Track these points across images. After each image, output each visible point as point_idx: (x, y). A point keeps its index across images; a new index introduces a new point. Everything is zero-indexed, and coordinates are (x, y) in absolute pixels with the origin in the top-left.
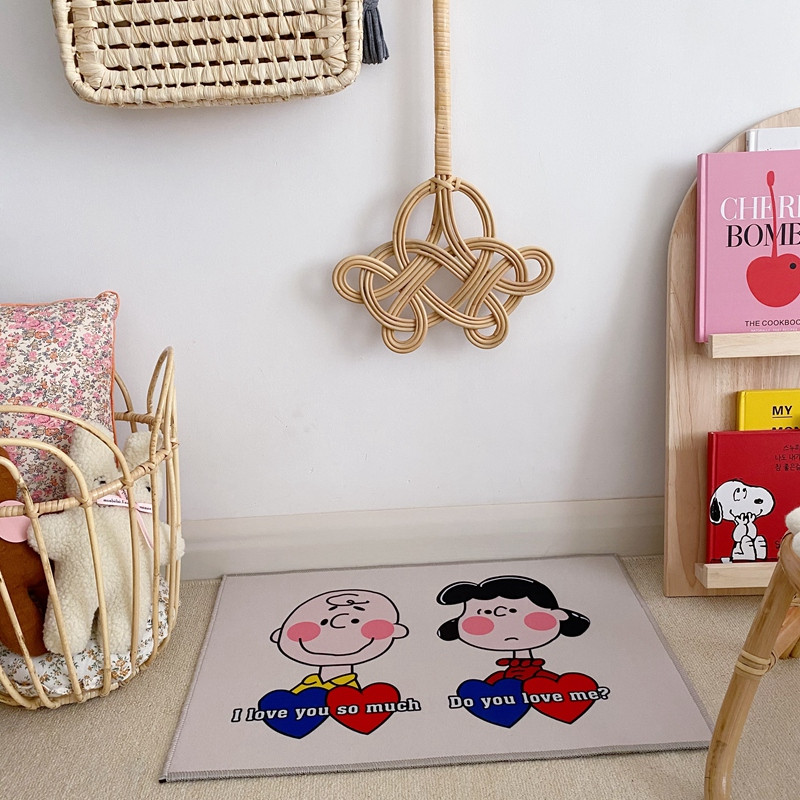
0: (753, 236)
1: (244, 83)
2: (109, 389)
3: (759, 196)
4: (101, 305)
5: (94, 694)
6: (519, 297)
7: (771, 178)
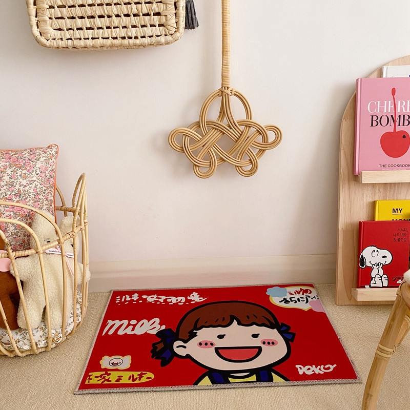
0: (384, 121)
1: (124, 38)
2: (53, 194)
3: (387, 100)
4: (49, 151)
5: (43, 350)
6: (264, 150)
7: (394, 91)
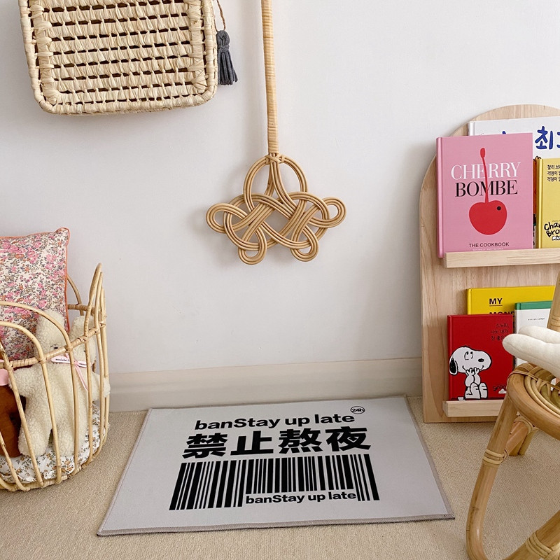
0: (473, 189)
1: (144, 100)
2: (63, 289)
3: (476, 163)
4: (58, 237)
5: (52, 483)
6: (325, 229)
7: (483, 152)
